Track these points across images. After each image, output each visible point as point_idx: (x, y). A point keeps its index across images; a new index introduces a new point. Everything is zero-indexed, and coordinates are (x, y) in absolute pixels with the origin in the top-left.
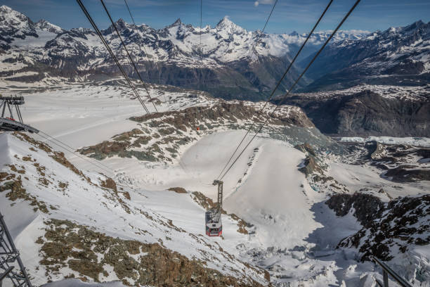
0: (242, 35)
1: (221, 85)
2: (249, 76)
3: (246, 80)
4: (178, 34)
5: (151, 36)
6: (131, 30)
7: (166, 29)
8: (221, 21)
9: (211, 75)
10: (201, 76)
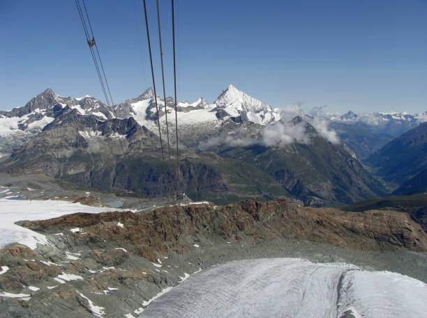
0: (262, 113)
1: (230, 193)
2: (283, 178)
3: (279, 185)
4: (148, 111)
5: (99, 114)
6: (64, 106)
7: (126, 105)
8: (224, 92)
9: (209, 176)
10: (191, 177)
